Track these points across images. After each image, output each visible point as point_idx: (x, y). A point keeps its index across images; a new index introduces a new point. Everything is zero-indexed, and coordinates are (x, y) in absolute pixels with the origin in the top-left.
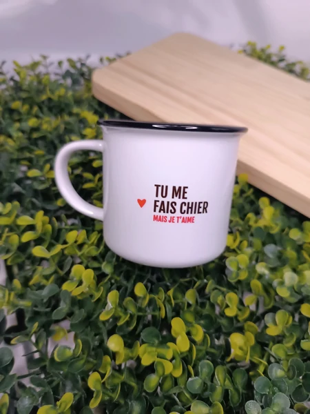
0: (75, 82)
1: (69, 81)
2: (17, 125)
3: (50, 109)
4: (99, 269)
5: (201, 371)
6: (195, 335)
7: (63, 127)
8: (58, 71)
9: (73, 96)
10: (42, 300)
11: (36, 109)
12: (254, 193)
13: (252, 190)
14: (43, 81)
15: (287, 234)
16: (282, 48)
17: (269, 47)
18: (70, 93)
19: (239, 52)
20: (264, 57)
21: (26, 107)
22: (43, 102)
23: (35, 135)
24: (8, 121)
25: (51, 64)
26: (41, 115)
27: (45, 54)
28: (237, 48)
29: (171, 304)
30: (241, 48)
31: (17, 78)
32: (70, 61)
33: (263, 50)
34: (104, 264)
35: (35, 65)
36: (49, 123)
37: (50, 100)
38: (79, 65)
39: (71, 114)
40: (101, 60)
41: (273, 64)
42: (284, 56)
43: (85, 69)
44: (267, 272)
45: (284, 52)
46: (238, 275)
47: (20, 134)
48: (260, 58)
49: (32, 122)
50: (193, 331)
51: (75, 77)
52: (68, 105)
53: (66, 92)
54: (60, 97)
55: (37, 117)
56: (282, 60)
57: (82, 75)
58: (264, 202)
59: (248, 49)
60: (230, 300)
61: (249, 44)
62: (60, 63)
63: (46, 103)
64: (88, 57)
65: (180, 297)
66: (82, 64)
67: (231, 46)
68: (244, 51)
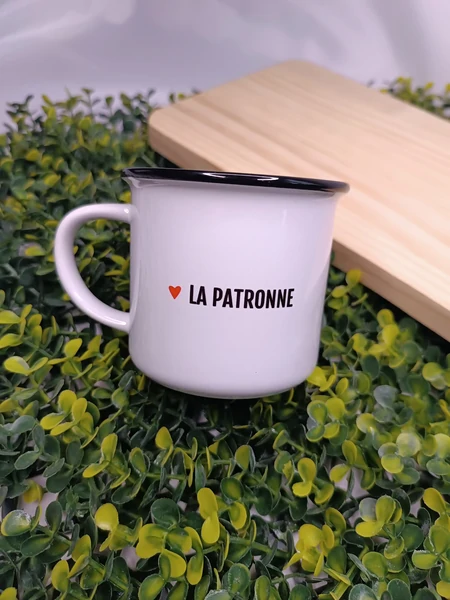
0: (128, 128)
1: (119, 127)
2: (31, 183)
3: (84, 164)
4: (107, 401)
5: (232, 581)
6: (235, 520)
7: (95, 188)
8: (106, 112)
9: (121, 146)
10: (9, 438)
11: (61, 161)
12: (368, 300)
13: (366, 296)
14: (80, 123)
15: (419, 371)
17: (430, 86)
18: (116, 142)
19: (382, 91)
20: (421, 99)
21: (48, 158)
22: (73, 153)
23: (53, 199)
24: (20, 177)
25: (97, 101)
26: (67, 170)
27: (88, 86)
28: (380, 85)
29: (205, 465)
30: (387, 87)
31: (44, 119)
32: (123, 97)
33: (420, 91)
34: (116, 393)
35: (72, 102)
36: (75, 181)
37: (83, 150)
38: (135, 104)
39: (111, 172)
40: (172, 97)
41: (434, 110)
43: (143, 110)
44: (372, 430)
46: (323, 430)
47: (31, 196)
48: (413, 102)
49: (50, 180)
50: (234, 514)
51: (130, 120)
52: (109, 159)
55: (62, 174)
56: (449, 106)
57: (140, 117)
58: (384, 316)
59: (397, 87)
60: (304, 468)
61: (399, 80)
62: (109, 100)
63: (78, 154)
64: (151, 92)
65: (226, 455)
66: (142, 102)
67: (371, 83)
68: (391, 91)
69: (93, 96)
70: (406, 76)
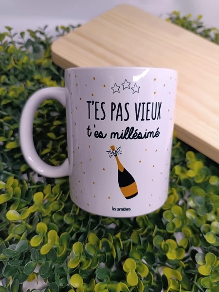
0: (36, 50)
1: (31, 49)
3: (16, 76)
4: (62, 221)
6: (141, 272)
8: (21, 40)
9: (34, 62)
11: (4, 77)
12: (181, 146)
13: (179, 144)
14: (9, 50)
15: (208, 181)
16: (200, 17)
17: (190, 16)
18: (32, 60)
19: (167, 20)
20: (186, 24)
22: (9, 71)
23: (4, 102)
25: (15, 34)
26: (7, 81)
28: (165, 16)
29: (120, 246)
30: (168, 17)
32: (29, 31)
33: (185, 18)
34: (65, 216)
36: (15, 90)
37: (15, 69)
38: (38, 35)
39: (32, 80)
40: (57, 29)
41: (193, 30)
42: (202, 23)
44: (194, 217)
45: (201, 20)
48: (183, 26)
50: (141, 269)
51: (37, 45)
52: (31, 72)
53: (29, 59)
54: (23, 64)
55: (5, 84)
56: (199, 27)
58: (190, 155)
59: (174, 16)
61: (175, 13)
62: (22, 34)
63: (12, 71)
64: (46, 27)
65: (126, 237)
66: (42, 33)
67: (161, 15)
68: (171, 19)
69: (13, 32)
70: (177, 9)
